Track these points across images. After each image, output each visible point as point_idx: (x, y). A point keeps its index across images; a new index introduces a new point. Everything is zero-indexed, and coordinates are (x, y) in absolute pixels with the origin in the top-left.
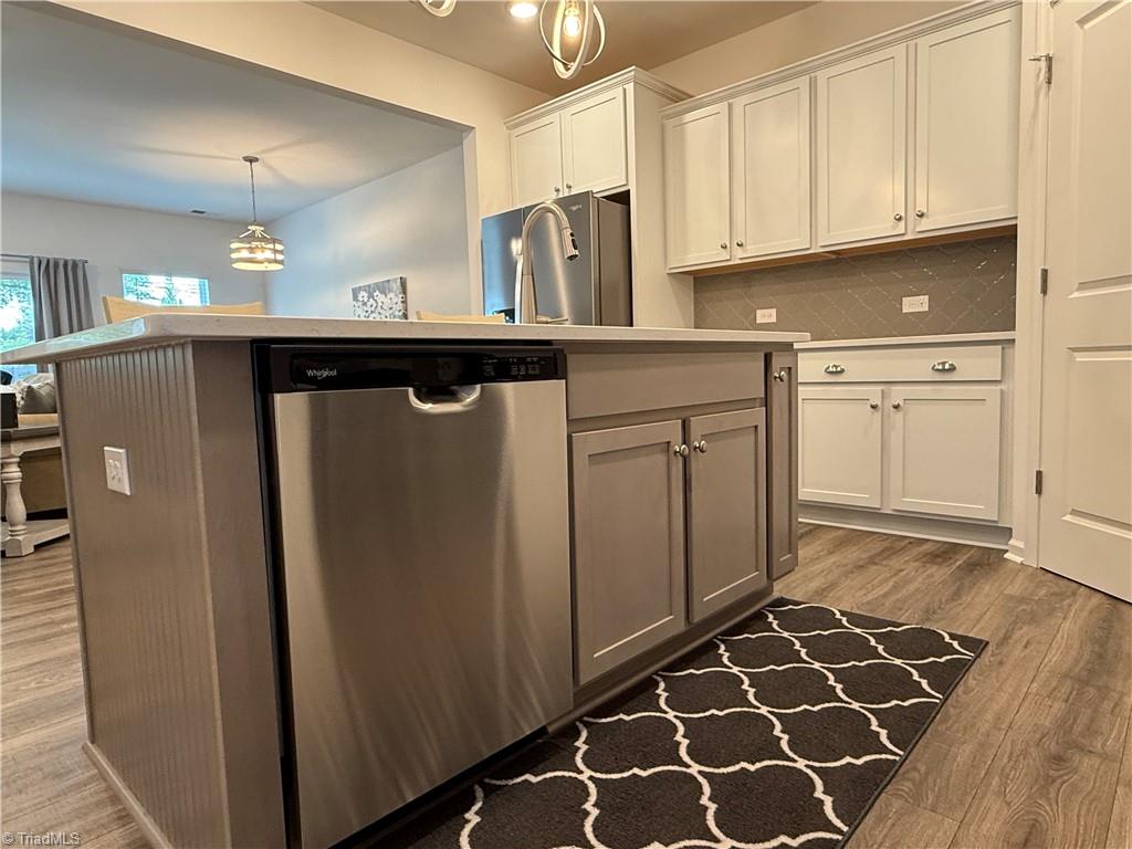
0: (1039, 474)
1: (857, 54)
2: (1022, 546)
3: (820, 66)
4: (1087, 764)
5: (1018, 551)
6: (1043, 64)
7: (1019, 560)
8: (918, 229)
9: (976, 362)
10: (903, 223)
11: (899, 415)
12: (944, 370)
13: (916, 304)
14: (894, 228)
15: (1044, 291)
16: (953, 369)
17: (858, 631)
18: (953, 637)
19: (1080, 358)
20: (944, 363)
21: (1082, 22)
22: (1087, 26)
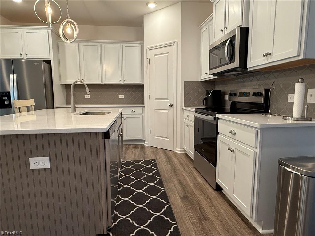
0: (150, 130)
1: (112, 43)
2: (147, 143)
3: (103, 42)
4: (178, 171)
5: (146, 144)
6: (148, 60)
7: (147, 145)
8: (124, 83)
9: (138, 110)
10: (121, 81)
11: (125, 120)
12: (133, 112)
13: (121, 97)
14: (120, 81)
15: (150, 99)
16: (134, 111)
17: (138, 163)
18: (151, 160)
19: (156, 111)
20: (132, 110)
21: (155, 55)
22: (156, 56)
